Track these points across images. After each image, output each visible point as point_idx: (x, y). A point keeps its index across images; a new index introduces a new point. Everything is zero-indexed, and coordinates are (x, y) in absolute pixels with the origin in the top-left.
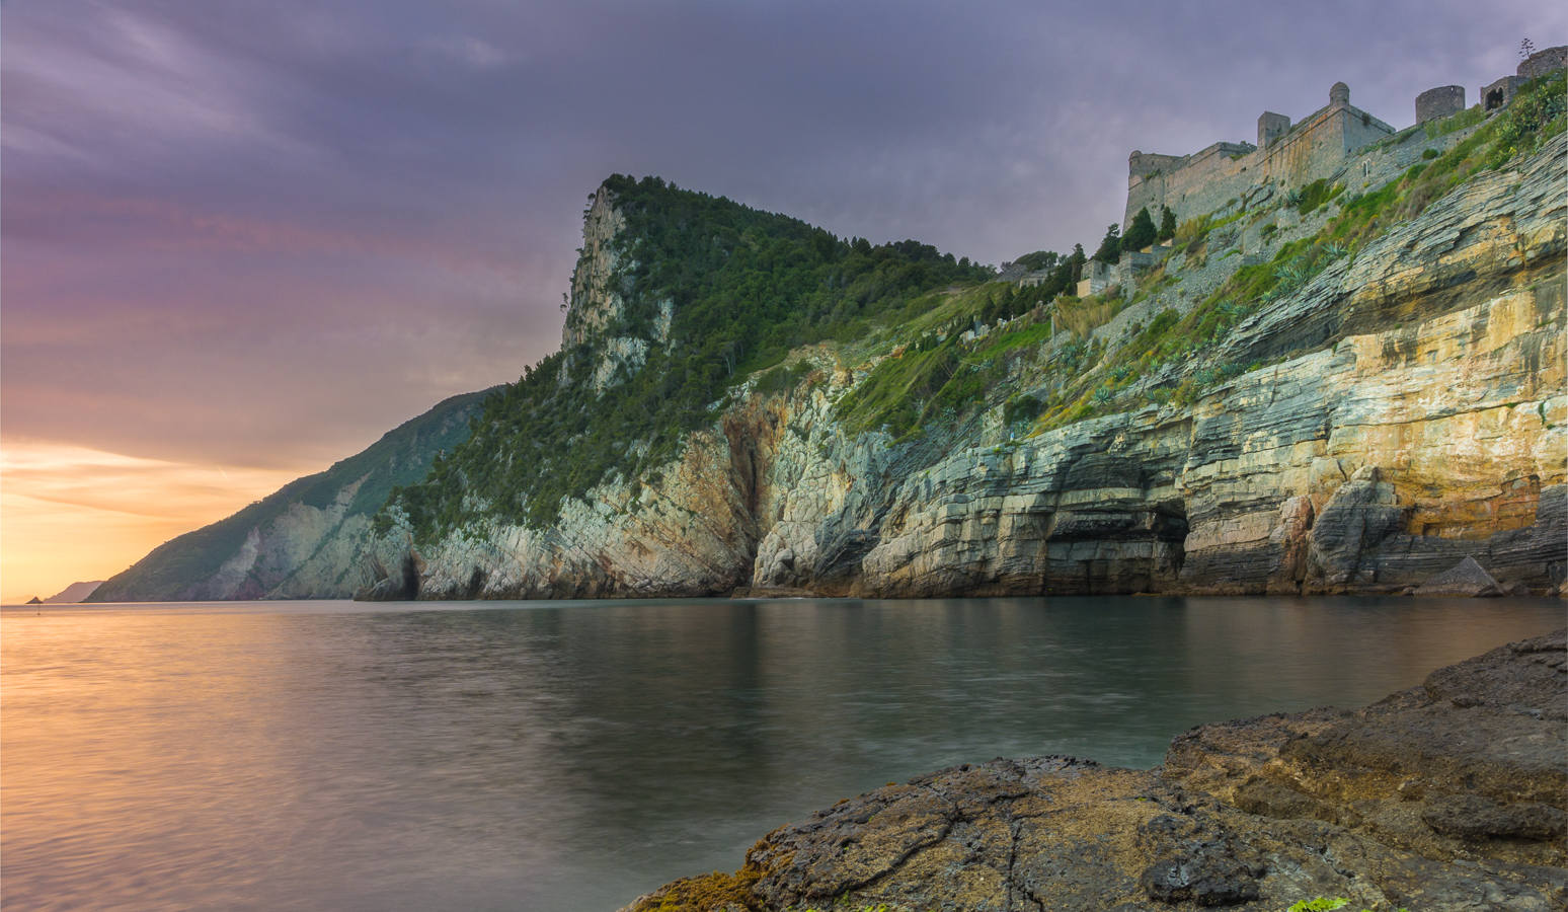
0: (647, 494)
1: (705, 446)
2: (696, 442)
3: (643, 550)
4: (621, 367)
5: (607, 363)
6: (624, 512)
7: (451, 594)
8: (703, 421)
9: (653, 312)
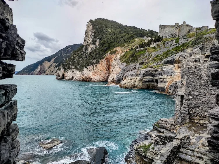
0: (95, 68)
2: (102, 61)
3: (94, 75)
4: (92, 49)
5: (90, 48)
6: (92, 70)
7: (69, 80)
8: (103, 58)
9: (96, 41)
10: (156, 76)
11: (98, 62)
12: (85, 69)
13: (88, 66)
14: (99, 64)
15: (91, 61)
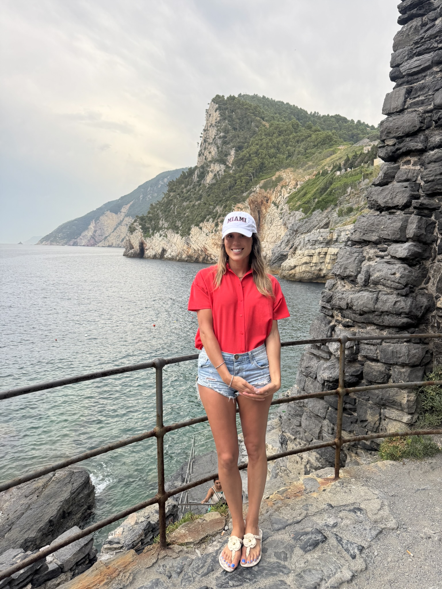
4: (215, 175)
5: (210, 173)
6: (212, 232)
7: (155, 257)
8: (241, 200)
9: (227, 154)
11: (227, 210)
12: (194, 230)
13: (202, 221)
15: (211, 207)
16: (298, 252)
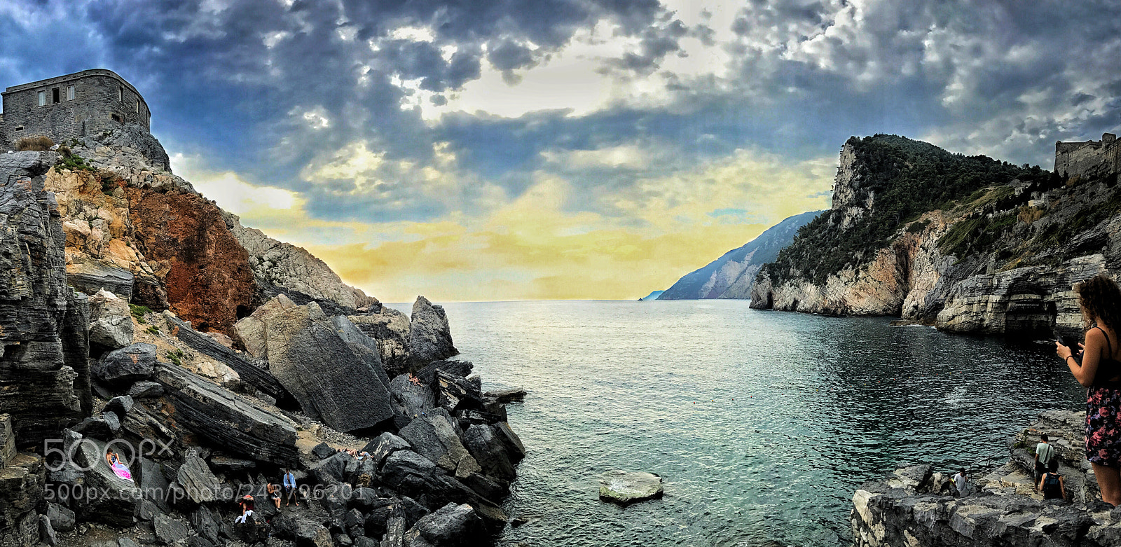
0: (861, 274)
1: (886, 254)
2: (882, 253)
3: (859, 297)
4: (853, 219)
5: (847, 217)
6: (852, 281)
7: (785, 309)
8: (885, 245)
9: (866, 197)
10: (1049, 291)
11: (869, 256)
12: (831, 280)
13: (840, 269)
14: (874, 263)
15: (850, 253)
16: (956, 300)
